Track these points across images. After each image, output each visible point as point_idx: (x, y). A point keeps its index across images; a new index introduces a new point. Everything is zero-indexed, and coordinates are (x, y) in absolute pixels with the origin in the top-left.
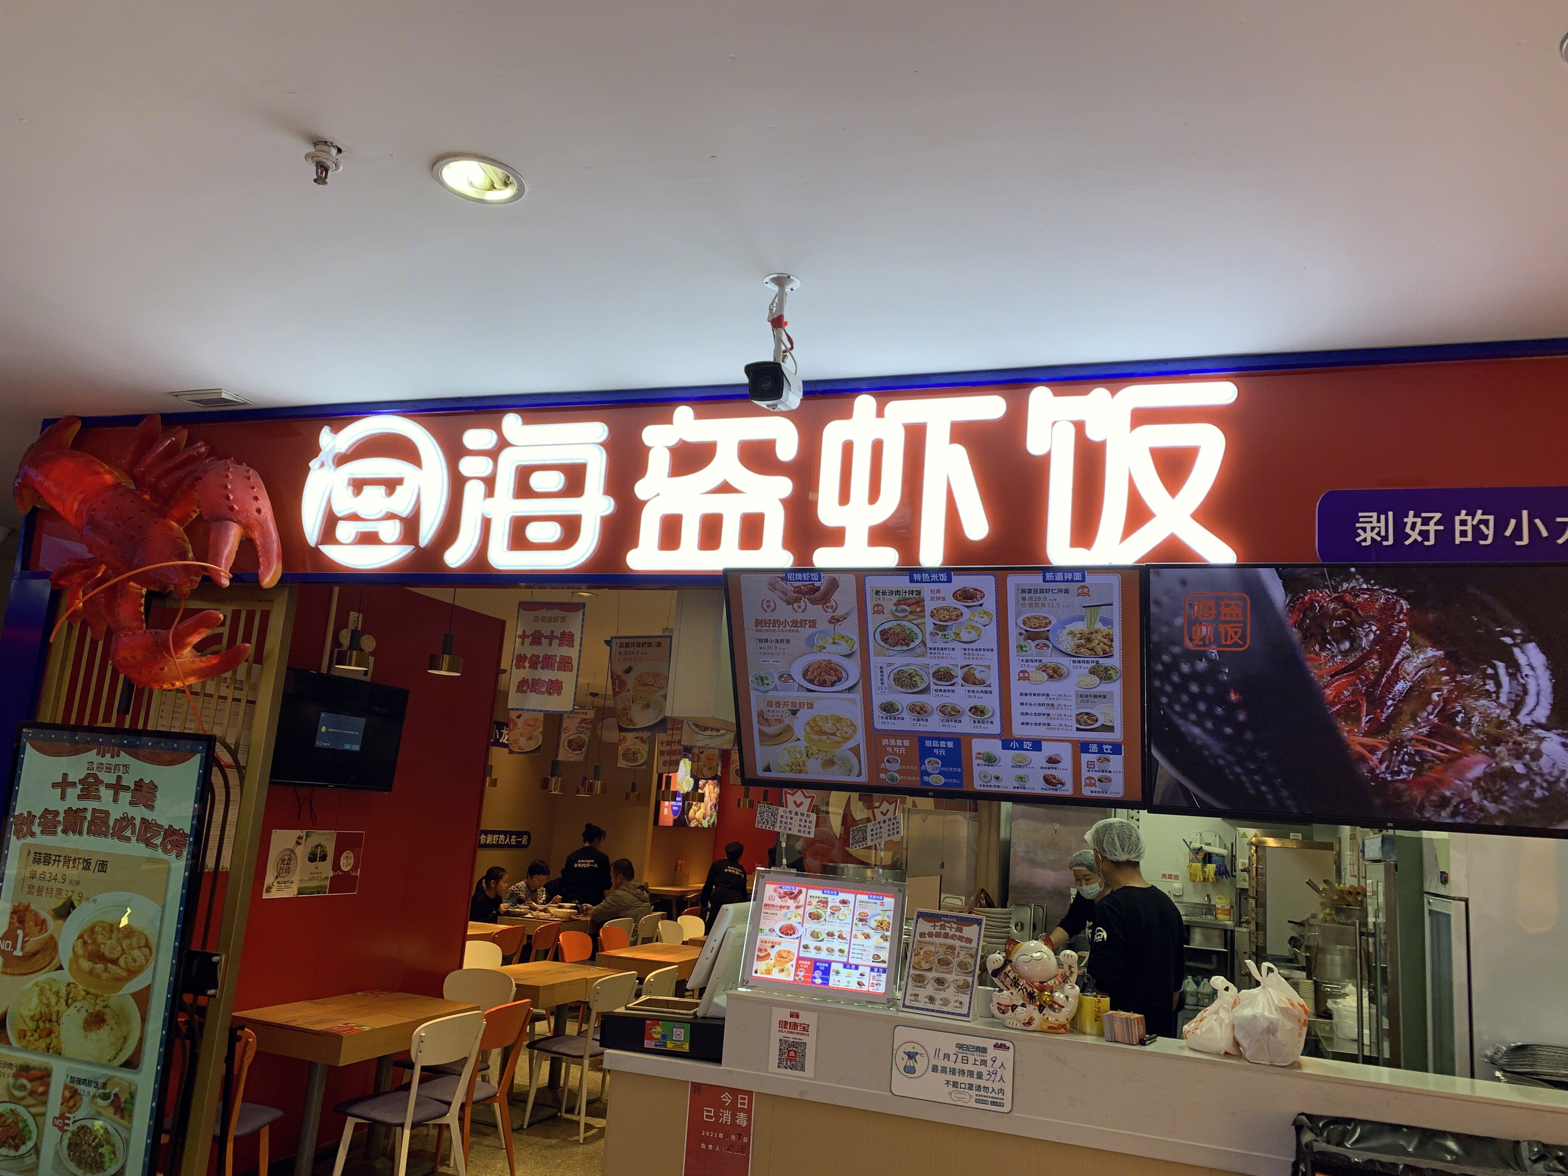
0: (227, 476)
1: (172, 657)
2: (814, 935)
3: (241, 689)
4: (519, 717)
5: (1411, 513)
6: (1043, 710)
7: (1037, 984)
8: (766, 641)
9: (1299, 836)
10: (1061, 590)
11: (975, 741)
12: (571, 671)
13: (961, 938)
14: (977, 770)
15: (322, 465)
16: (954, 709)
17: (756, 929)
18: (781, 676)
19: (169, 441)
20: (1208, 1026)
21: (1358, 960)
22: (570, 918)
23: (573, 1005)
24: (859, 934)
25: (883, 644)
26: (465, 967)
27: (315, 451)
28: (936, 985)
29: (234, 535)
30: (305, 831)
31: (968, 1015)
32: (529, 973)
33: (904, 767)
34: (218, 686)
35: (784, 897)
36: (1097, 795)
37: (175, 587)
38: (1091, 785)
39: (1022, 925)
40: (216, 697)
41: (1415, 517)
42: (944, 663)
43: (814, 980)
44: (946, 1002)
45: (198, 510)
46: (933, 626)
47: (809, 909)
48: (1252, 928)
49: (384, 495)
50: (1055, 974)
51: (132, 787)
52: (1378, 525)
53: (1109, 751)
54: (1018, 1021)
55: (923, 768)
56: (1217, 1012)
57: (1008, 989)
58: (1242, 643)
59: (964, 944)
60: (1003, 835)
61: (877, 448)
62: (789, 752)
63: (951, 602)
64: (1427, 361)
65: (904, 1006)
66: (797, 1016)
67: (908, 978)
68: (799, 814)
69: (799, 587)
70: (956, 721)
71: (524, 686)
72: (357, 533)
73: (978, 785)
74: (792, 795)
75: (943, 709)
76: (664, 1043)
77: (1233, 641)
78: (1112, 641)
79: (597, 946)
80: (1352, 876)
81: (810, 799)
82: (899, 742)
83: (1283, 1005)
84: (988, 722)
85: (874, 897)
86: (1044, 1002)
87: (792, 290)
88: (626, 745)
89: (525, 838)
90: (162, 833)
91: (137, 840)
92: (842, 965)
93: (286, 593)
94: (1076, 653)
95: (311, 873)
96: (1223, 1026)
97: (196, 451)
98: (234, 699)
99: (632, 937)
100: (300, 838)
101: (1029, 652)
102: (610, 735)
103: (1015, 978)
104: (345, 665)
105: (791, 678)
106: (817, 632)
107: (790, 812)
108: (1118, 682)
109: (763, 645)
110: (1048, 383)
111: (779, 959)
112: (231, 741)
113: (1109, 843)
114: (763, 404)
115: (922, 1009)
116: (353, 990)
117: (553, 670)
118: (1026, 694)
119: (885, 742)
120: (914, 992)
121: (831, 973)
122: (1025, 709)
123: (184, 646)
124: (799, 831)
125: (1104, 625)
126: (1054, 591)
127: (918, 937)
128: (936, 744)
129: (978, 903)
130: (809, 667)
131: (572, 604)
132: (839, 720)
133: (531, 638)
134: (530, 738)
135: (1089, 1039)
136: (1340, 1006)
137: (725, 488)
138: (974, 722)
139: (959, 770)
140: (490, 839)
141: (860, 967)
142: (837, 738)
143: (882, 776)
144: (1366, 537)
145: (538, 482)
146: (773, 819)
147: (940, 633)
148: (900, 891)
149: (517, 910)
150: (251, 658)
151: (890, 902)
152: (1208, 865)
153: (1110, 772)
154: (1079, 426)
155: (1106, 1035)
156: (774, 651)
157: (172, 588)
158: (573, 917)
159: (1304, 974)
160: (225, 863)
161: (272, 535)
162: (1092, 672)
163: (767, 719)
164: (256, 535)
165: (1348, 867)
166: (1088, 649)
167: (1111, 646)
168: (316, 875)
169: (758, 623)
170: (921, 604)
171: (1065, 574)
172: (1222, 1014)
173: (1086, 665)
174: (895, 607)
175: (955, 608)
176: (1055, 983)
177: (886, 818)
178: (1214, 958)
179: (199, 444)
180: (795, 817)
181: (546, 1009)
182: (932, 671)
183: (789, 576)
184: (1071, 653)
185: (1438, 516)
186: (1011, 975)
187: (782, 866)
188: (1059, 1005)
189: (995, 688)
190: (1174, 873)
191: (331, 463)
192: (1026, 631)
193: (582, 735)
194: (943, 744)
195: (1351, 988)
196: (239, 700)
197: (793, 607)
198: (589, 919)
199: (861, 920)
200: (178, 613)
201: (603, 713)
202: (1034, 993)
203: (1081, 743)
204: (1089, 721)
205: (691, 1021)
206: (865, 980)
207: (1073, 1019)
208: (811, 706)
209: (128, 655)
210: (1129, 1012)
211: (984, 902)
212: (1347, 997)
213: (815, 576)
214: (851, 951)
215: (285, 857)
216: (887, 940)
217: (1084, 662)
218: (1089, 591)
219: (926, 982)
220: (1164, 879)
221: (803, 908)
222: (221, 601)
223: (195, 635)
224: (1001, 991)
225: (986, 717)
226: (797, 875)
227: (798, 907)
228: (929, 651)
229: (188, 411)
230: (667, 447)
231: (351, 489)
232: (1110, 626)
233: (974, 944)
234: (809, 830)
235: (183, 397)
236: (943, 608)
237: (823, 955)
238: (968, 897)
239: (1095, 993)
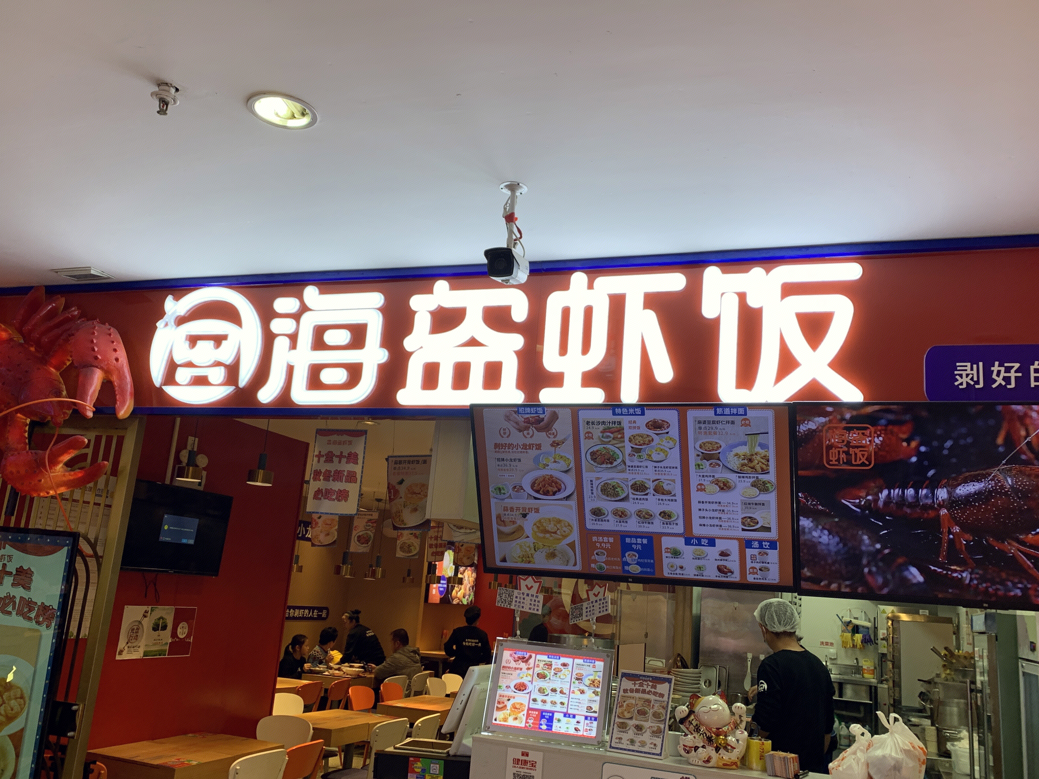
0: (94, 333)
1: (47, 471)
2: (541, 691)
3: (101, 496)
4: (320, 518)
5: (997, 363)
6: (716, 514)
7: (714, 730)
8: (503, 460)
9: (927, 612)
10: (729, 422)
11: (664, 539)
12: (356, 482)
13: (655, 694)
14: (666, 561)
15: (166, 325)
16: (647, 513)
17: (496, 686)
18: (515, 487)
19: (50, 307)
20: (848, 764)
21: (970, 711)
22: (358, 675)
23: (360, 744)
24: (576, 690)
25: (592, 462)
26: (274, 713)
27: (161, 314)
28: (636, 730)
29: (97, 378)
30: (150, 607)
31: (660, 754)
32: (324, 719)
33: (609, 559)
34: (83, 494)
35: (518, 661)
36: (759, 581)
37: (52, 418)
38: (754, 573)
39: (710, 682)
40: (81, 502)
41: (999, 366)
42: (639, 478)
43: (541, 727)
44: (643, 744)
45: (71, 359)
46: (631, 448)
47: (537, 670)
48: (890, 685)
49: (213, 348)
50: (728, 722)
51: (14, 573)
52: (972, 372)
53: (767, 547)
54: (700, 759)
55: (624, 559)
56: (855, 753)
57: (692, 734)
58: (867, 463)
59: (658, 698)
60: (694, 611)
61: (588, 312)
62: (521, 547)
63: (645, 431)
64: (1007, 248)
65: (611, 747)
66: (527, 755)
67: (614, 725)
68: (530, 595)
69: (528, 418)
70: (649, 523)
71: (319, 494)
72: (192, 377)
73: (667, 573)
74: (525, 580)
75: (639, 514)
76: (423, 776)
77: (861, 462)
78: (768, 461)
79: (378, 698)
80: (968, 644)
81: (539, 584)
82: (606, 539)
83: (906, 748)
84: (674, 524)
85: (588, 661)
86: (720, 744)
87: (521, 194)
88: (403, 539)
89: (325, 612)
90: (36, 609)
91: (17, 614)
92: (562, 715)
93: (136, 423)
94: (740, 470)
95: (155, 640)
96: (860, 764)
97: (71, 314)
98: (95, 504)
99: (407, 691)
100: (146, 612)
101: (705, 470)
102: (389, 532)
103: (697, 725)
104: (183, 478)
105: (522, 489)
106: (541, 454)
107: (523, 593)
108: (774, 493)
109: (501, 463)
110: (718, 264)
111: (513, 709)
112: (92, 537)
113: (769, 618)
114: (499, 279)
115: (625, 750)
116: (185, 733)
117: (342, 482)
118: (703, 502)
119: (595, 539)
120: (619, 736)
121: (554, 721)
122: (703, 514)
123: (58, 463)
124: (530, 609)
125: (762, 449)
126: (723, 423)
127: (622, 693)
128: (634, 541)
129: (675, 665)
130: (536, 480)
131: (358, 431)
132: (559, 521)
133: (325, 457)
134: (328, 534)
135: (755, 774)
136: (957, 748)
137: (473, 342)
138: (663, 524)
139: (652, 561)
140: (297, 613)
141: (576, 716)
142: (558, 536)
143: (593, 565)
144: (962, 381)
145: (330, 337)
146: (509, 599)
147: (636, 454)
148: (608, 656)
149: (317, 669)
150: (109, 472)
151: (600, 665)
152: (856, 635)
153: (768, 563)
154: (742, 297)
155: (768, 770)
156: (508, 468)
157: (49, 418)
158: (361, 674)
159: (928, 722)
160: (85, 632)
161: (126, 378)
162: (754, 485)
163: (503, 521)
164: (115, 379)
165: (965, 637)
166: (749, 467)
167: (768, 465)
168: (159, 641)
169: (496, 446)
170: (621, 432)
171: (732, 409)
172: (859, 754)
173: (749, 480)
174: (602, 434)
175: (648, 435)
176: (728, 729)
177: (598, 598)
178: (862, 709)
179: (73, 309)
180: (526, 598)
181: (339, 747)
182: (630, 484)
183: (521, 410)
184: (737, 470)
185: (1017, 365)
186: (694, 723)
187: (517, 637)
188: (731, 747)
189: (679, 497)
190: (829, 641)
191: (173, 323)
192: (702, 453)
193: (369, 532)
194: (639, 541)
195: (965, 733)
196: (99, 504)
197: (523, 433)
198: (373, 676)
199: (577, 679)
200: (54, 437)
201: (385, 515)
202: (712, 737)
203: (746, 541)
204: (752, 524)
205: (445, 759)
206: (580, 727)
207: (743, 757)
208: (537, 511)
209: (14, 471)
210: (787, 752)
211: (679, 664)
212: (962, 741)
213: (540, 409)
214: (570, 703)
215: (134, 627)
216: (598, 695)
217: (747, 477)
218: (750, 423)
219: (627, 729)
220: (822, 646)
221: (532, 670)
222: (87, 429)
223: (65, 455)
224: (686, 735)
225: (672, 520)
226: (529, 644)
227: (528, 669)
228: (628, 468)
229: (65, 283)
230: (428, 311)
231: (188, 342)
232: (767, 450)
233: (665, 698)
234: (538, 608)
235: (62, 273)
236: (639, 435)
237: (548, 707)
238: (667, 660)
239: (760, 737)
